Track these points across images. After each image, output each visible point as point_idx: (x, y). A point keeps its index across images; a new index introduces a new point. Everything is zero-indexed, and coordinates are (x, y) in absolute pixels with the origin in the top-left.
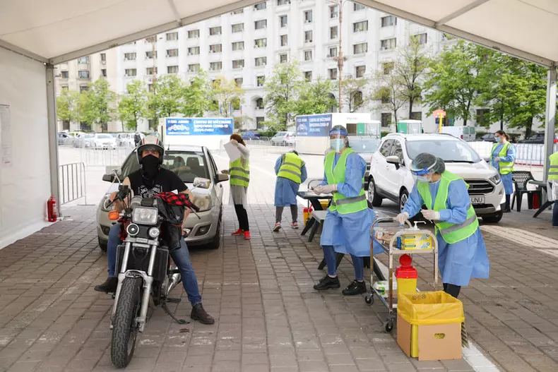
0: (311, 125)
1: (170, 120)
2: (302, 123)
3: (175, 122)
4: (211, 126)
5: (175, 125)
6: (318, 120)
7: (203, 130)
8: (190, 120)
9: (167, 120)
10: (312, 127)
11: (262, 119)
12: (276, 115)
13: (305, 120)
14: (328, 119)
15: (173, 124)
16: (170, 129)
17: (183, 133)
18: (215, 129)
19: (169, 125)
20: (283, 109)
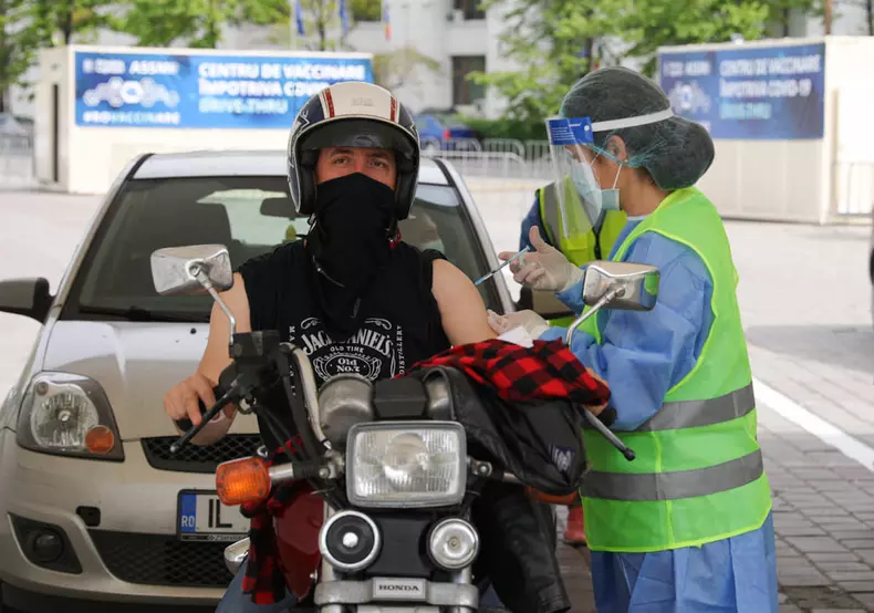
0: (728, 90)
1: (95, 56)
2: (686, 80)
3: (117, 67)
4: (276, 89)
5: (115, 84)
6: (761, 67)
7: (238, 106)
8: (184, 62)
9: (80, 57)
10: (734, 100)
11: (479, 62)
12: (546, 45)
13: (702, 68)
14: (809, 64)
15: (105, 78)
16: (92, 98)
17: (150, 117)
18: (293, 101)
19: (88, 81)
20: (579, 21)
